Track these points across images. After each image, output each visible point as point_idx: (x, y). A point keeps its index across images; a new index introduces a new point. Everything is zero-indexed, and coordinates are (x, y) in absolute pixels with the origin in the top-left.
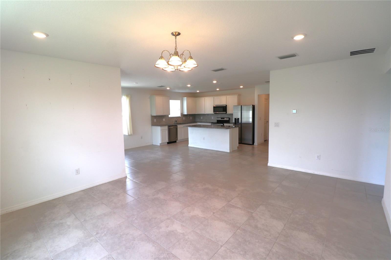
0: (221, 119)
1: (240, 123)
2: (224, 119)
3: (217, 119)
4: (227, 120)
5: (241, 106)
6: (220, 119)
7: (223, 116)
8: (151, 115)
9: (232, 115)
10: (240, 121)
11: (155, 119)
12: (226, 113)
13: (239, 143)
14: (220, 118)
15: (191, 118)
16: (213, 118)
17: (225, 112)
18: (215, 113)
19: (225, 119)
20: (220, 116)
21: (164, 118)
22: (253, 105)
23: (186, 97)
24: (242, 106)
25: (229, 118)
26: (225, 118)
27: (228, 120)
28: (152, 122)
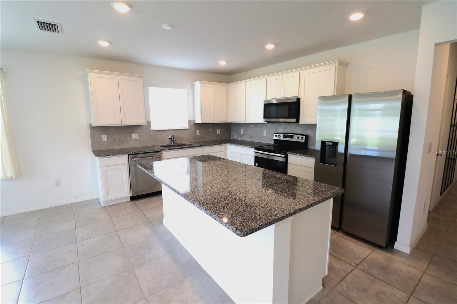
0: (284, 136)
1: (341, 154)
2: (292, 137)
3: (275, 138)
4: (300, 140)
5: (350, 97)
6: (282, 138)
7: (291, 129)
8: (90, 125)
9: (313, 127)
10: (341, 149)
11: (103, 136)
12: (298, 121)
13: (333, 228)
14: (282, 135)
15: (218, 132)
16: (265, 135)
17: (294, 120)
18: (268, 122)
19: (295, 139)
20: (281, 129)
21: (137, 133)
22: (404, 92)
23: (199, 82)
24: (354, 99)
25: (307, 137)
26: (295, 137)
27: (303, 141)
28: (92, 144)
